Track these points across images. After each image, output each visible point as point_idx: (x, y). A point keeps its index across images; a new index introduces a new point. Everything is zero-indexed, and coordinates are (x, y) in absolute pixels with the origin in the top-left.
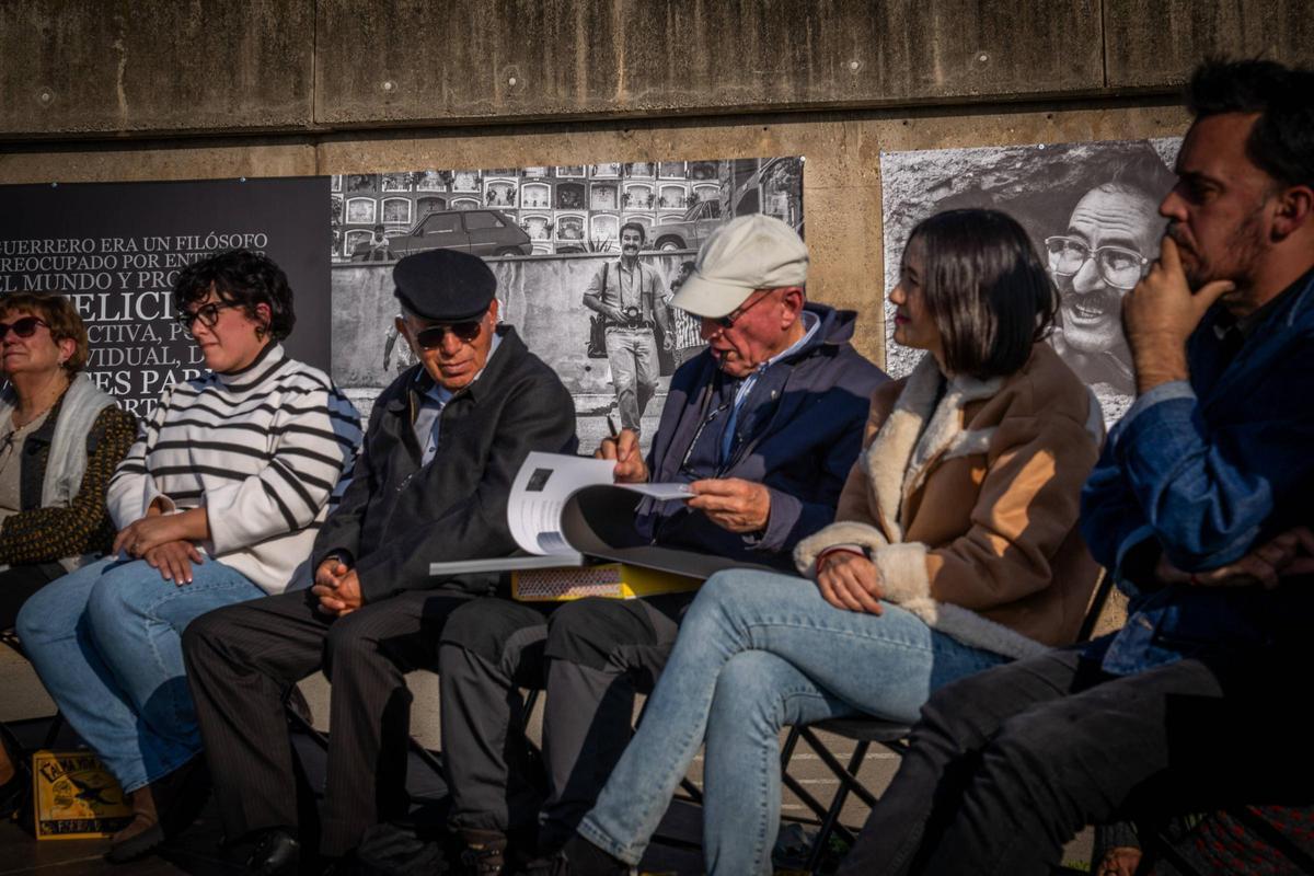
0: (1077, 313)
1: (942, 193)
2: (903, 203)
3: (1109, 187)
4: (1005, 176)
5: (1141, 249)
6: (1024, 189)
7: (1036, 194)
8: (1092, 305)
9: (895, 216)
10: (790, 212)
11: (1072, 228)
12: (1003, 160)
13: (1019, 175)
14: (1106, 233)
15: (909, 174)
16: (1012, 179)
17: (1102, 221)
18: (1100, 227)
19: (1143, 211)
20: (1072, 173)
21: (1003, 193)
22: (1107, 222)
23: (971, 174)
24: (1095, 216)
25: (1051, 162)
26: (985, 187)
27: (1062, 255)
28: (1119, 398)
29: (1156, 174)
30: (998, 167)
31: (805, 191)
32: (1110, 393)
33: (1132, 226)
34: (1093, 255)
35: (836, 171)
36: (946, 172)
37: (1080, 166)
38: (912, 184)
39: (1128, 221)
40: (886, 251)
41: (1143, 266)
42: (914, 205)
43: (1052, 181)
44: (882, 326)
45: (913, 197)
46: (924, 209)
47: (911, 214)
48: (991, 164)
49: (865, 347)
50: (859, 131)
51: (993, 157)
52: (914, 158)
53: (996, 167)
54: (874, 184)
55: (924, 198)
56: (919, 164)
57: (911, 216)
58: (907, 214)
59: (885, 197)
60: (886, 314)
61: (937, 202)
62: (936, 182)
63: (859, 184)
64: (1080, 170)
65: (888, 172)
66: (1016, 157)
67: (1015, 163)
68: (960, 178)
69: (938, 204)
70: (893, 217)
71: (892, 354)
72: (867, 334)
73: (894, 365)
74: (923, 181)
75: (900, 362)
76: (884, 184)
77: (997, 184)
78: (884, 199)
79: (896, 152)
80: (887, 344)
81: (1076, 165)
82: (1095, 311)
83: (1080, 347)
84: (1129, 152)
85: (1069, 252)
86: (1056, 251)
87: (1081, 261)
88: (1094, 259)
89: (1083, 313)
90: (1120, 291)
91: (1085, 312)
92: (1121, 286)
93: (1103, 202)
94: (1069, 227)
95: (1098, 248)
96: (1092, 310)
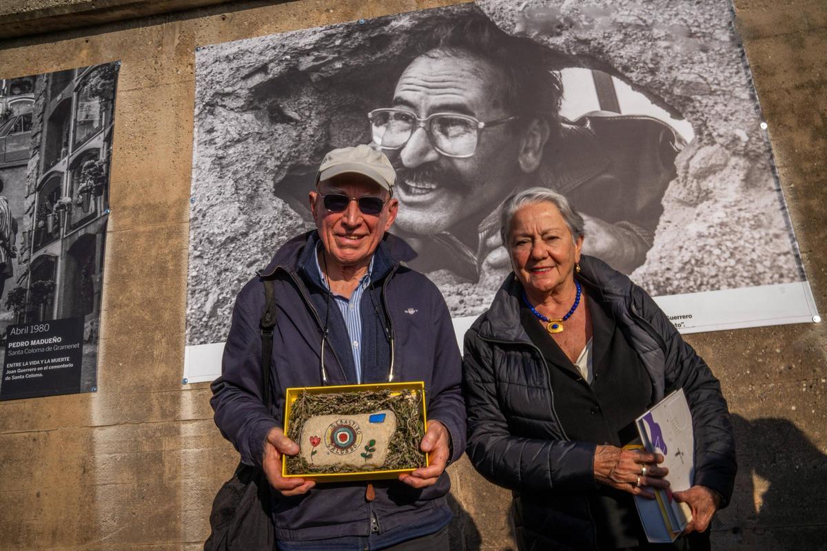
0: (407, 190)
1: (258, 79)
2: (217, 94)
3: (436, 53)
4: (324, 55)
5: (476, 113)
6: (343, 64)
7: (358, 67)
8: (425, 179)
9: (208, 108)
10: (101, 117)
11: (399, 98)
12: (322, 39)
13: (339, 52)
14: (436, 100)
15: (225, 65)
16: (331, 57)
17: (430, 87)
18: (428, 94)
19: (475, 72)
20: (396, 43)
21: (322, 72)
22: (436, 88)
23: (288, 57)
24: (422, 83)
25: (372, 36)
26: (303, 67)
27: (387, 127)
28: (461, 287)
29: (487, 34)
30: (317, 47)
31: (118, 94)
32: (450, 283)
33: (465, 90)
34: (422, 125)
35: (151, 72)
36: (262, 58)
37: (404, 36)
38: (227, 73)
39: (458, 85)
40: (195, 144)
41: (480, 131)
42: (228, 94)
43: (373, 54)
44: (187, 225)
45: (228, 87)
46: (238, 97)
47: (224, 104)
48: (310, 45)
49: (166, 252)
50: (177, 30)
51: (311, 37)
52: (231, 48)
53: (314, 47)
54: (187, 79)
55: (238, 86)
56: (235, 54)
57: (224, 106)
58: (220, 104)
59: (198, 90)
60: (191, 212)
61: (251, 89)
62: (251, 69)
63: (173, 80)
64: (404, 40)
65: (203, 65)
66: (335, 34)
67: (335, 40)
68: (277, 62)
69: (253, 90)
70: (205, 109)
71: (196, 257)
72: (169, 236)
73: (197, 269)
74: (238, 69)
75: (203, 266)
76: (198, 78)
77: (316, 63)
78: (196, 92)
79: (212, 45)
80: (190, 246)
81: (399, 36)
82: (427, 186)
83: (412, 229)
84: (455, 17)
85: (395, 124)
86: (381, 124)
87: (409, 133)
88: (424, 128)
89: (413, 189)
90: (456, 161)
91: (416, 188)
92: (457, 154)
93: (431, 68)
94: (394, 98)
95: (427, 116)
96: (424, 185)
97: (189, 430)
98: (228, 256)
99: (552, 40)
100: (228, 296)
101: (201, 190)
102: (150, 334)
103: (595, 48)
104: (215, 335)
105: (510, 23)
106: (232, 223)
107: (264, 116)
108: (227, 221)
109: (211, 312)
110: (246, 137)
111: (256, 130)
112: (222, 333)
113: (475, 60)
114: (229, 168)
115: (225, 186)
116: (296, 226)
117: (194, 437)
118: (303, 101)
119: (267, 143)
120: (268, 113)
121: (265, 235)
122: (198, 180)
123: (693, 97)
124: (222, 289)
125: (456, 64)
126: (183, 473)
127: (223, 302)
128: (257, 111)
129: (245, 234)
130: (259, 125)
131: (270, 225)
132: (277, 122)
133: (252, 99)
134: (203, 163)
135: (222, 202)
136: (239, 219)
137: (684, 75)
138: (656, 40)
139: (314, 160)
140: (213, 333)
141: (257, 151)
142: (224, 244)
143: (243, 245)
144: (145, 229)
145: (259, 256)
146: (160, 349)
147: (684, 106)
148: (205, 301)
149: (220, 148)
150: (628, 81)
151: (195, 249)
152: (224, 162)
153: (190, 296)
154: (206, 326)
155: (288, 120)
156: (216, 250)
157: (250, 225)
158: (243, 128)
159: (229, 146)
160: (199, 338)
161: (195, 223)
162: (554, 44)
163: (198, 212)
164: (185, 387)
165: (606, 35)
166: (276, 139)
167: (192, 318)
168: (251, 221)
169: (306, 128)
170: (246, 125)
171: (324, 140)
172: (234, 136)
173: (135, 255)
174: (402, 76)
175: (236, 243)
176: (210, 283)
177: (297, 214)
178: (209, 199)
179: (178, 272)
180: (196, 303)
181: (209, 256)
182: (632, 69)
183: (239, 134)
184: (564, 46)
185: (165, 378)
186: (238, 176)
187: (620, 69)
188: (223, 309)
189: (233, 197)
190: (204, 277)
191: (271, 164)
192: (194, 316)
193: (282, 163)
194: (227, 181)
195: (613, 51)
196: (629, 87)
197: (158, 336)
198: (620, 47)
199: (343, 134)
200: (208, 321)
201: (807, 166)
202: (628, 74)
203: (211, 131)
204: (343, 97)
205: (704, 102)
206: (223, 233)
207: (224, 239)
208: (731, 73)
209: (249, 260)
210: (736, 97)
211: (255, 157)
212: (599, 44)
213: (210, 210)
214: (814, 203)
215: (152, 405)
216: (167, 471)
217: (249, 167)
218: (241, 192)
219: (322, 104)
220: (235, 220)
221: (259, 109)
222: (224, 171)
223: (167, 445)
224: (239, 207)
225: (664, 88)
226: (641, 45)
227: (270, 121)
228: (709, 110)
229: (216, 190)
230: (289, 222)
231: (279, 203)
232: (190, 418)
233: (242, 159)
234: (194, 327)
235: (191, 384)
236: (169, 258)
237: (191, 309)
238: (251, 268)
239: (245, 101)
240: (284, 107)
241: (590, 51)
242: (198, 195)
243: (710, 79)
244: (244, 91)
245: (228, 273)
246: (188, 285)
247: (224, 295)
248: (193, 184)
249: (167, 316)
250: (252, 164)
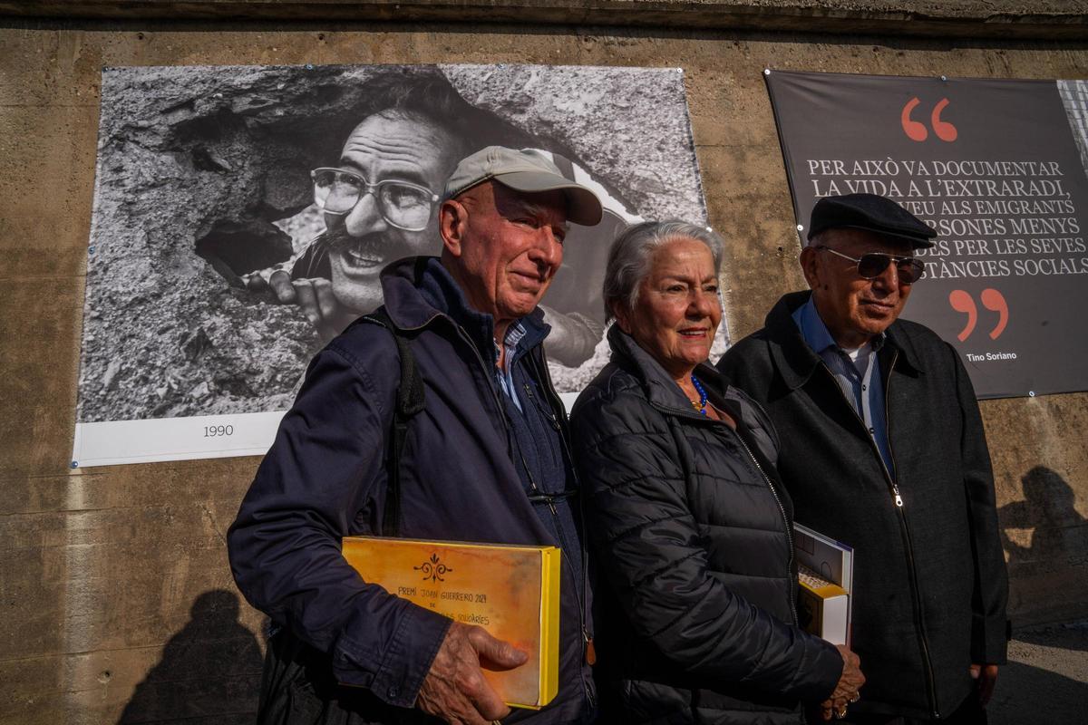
0: (351, 261)
1: (181, 115)
2: (128, 127)
3: (391, 113)
4: (264, 98)
5: (431, 184)
6: (285, 112)
7: (302, 117)
8: (370, 251)
9: (115, 142)
11: (347, 158)
12: (262, 80)
13: (281, 98)
14: (387, 165)
15: (139, 93)
16: (271, 102)
17: (383, 150)
18: (380, 157)
19: (432, 140)
20: (347, 97)
21: (260, 117)
22: (389, 152)
23: (220, 95)
24: (374, 144)
25: (321, 84)
26: (237, 109)
27: (332, 190)
29: (447, 101)
30: (255, 88)
33: (420, 158)
34: (371, 190)
35: (39, 87)
36: (188, 92)
37: (356, 89)
38: (142, 104)
39: (414, 151)
40: (98, 183)
41: (433, 204)
42: (142, 129)
43: (322, 105)
44: (83, 280)
45: (143, 119)
46: (155, 133)
47: (137, 139)
48: (247, 84)
49: (55, 309)
50: (78, 41)
51: (249, 76)
52: (149, 75)
53: (252, 88)
54: (90, 104)
55: (156, 121)
56: (154, 81)
57: (137, 143)
58: (131, 139)
59: (103, 118)
60: (89, 265)
61: (173, 126)
62: (173, 103)
63: (70, 102)
64: (356, 94)
65: (111, 90)
66: (278, 77)
67: (277, 84)
68: (206, 98)
69: (175, 128)
70: (112, 143)
71: (93, 319)
72: (59, 291)
73: (94, 333)
74: (156, 101)
75: (102, 329)
76: (104, 104)
77: (252, 107)
78: (101, 121)
79: (124, 67)
80: (86, 305)
81: (352, 89)
82: (373, 258)
83: (354, 304)
84: (415, 78)
85: (341, 186)
86: (325, 185)
87: (356, 198)
88: (373, 194)
89: (357, 261)
90: (406, 234)
91: (361, 259)
92: (407, 227)
93: (384, 129)
94: (342, 157)
95: (377, 182)
96: (369, 257)
97: (77, 522)
98: (135, 319)
99: (514, 117)
100: (134, 367)
101: (103, 240)
102: (28, 407)
103: (558, 131)
104: (114, 411)
105: (473, 93)
106: (141, 281)
107: (187, 160)
108: (135, 278)
109: (110, 384)
110: (163, 182)
111: (177, 175)
112: (124, 410)
113: (434, 127)
114: (141, 217)
115: (133, 237)
116: (220, 291)
117: (84, 530)
118: (235, 148)
119: (189, 192)
120: (192, 156)
121: (182, 298)
122: (99, 227)
123: (648, 194)
124: (126, 358)
125: (412, 129)
126: (69, 572)
127: (127, 373)
128: (178, 153)
129: (158, 296)
130: (179, 170)
131: (189, 287)
132: (202, 169)
133: (172, 138)
134: (107, 207)
135: (130, 255)
136: (151, 277)
137: (641, 171)
138: (616, 132)
139: (245, 218)
140: (113, 408)
141: (177, 200)
142: (130, 305)
143: (154, 308)
144: (25, 279)
145: (174, 322)
146: (43, 424)
147: (639, 202)
148: (103, 371)
149: (129, 192)
150: (588, 170)
151: (93, 308)
152: (134, 208)
153: (83, 364)
154: (104, 401)
155: (216, 168)
156: (120, 312)
157: (164, 286)
158: (160, 171)
159: (142, 191)
160: (94, 415)
161: (95, 277)
162: (516, 122)
163: (98, 265)
164: (73, 472)
165: (569, 119)
166: (200, 188)
167: (85, 390)
168: (165, 281)
169: (237, 179)
170: (164, 168)
171: (257, 195)
172: (148, 179)
173: (10, 311)
174: (353, 134)
175: (145, 305)
176: (110, 350)
177: (222, 278)
178: (112, 251)
179: (69, 335)
180: (92, 373)
181: (111, 318)
182: (592, 157)
183: (154, 178)
184: (527, 125)
185: (47, 460)
186: (152, 227)
187: (581, 156)
188: (127, 382)
189: (144, 251)
190: (103, 343)
191: (193, 216)
192: (88, 388)
193: (206, 217)
194: (137, 232)
195: (575, 137)
196: (589, 176)
197: (40, 410)
198: (581, 134)
199: (281, 192)
200: (107, 395)
201: (743, 273)
202: (588, 163)
203: (119, 170)
204: (282, 150)
205: (658, 200)
206: (130, 293)
207: (130, 299)
208: (683, 175)
209: (161, 326)
210: (686, 200)
211: (174, 207)
212: (562, 127)
213: (114, 264)
214: (747, 308)
215: (28, 492)
216: (48, 571)
217: (165, 218)
218: (155, 246)
219: (258, 154)
220: (146, 278)
221: (182, 151)
222: (134, 219)
223: (49, 540)
224: (151, 264)
225: (622, 181)
226: (602, 135)
227: (194, 167)
228: (662, 209)
229: (122, 241)
230: (212, 286)
231: (201, 263)
232: (80, 508)
233: (157, 207)
234: (88, 401)
235: (82, 468)
236: (57, 317)
237: (84, 380)
238: (163, 336)
239: (164, 140)
240: (212, 153)
241: (552, 134)
242: (99, 245)
243: (665, 179)
244: (163, 128)
245: (133, 340)
246: (82, 351)
247: (128, 365)
248: (93, 231)
249: (52, 386)
250: (170, 215)
